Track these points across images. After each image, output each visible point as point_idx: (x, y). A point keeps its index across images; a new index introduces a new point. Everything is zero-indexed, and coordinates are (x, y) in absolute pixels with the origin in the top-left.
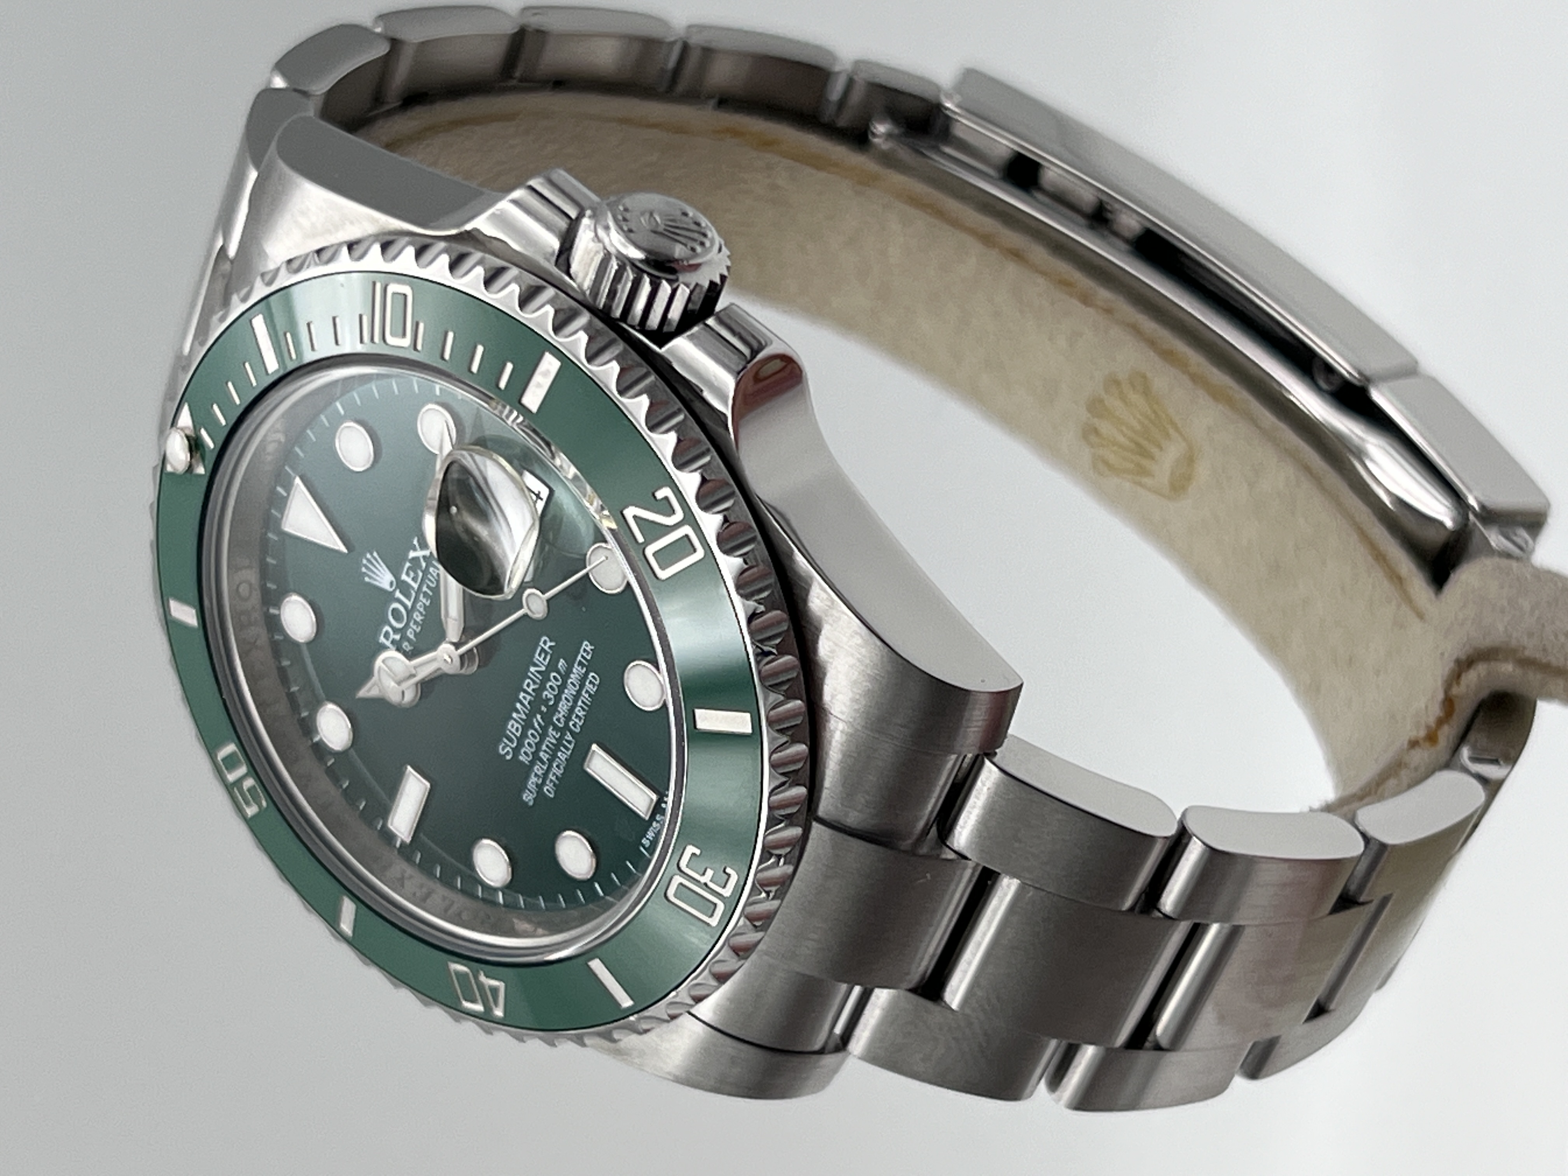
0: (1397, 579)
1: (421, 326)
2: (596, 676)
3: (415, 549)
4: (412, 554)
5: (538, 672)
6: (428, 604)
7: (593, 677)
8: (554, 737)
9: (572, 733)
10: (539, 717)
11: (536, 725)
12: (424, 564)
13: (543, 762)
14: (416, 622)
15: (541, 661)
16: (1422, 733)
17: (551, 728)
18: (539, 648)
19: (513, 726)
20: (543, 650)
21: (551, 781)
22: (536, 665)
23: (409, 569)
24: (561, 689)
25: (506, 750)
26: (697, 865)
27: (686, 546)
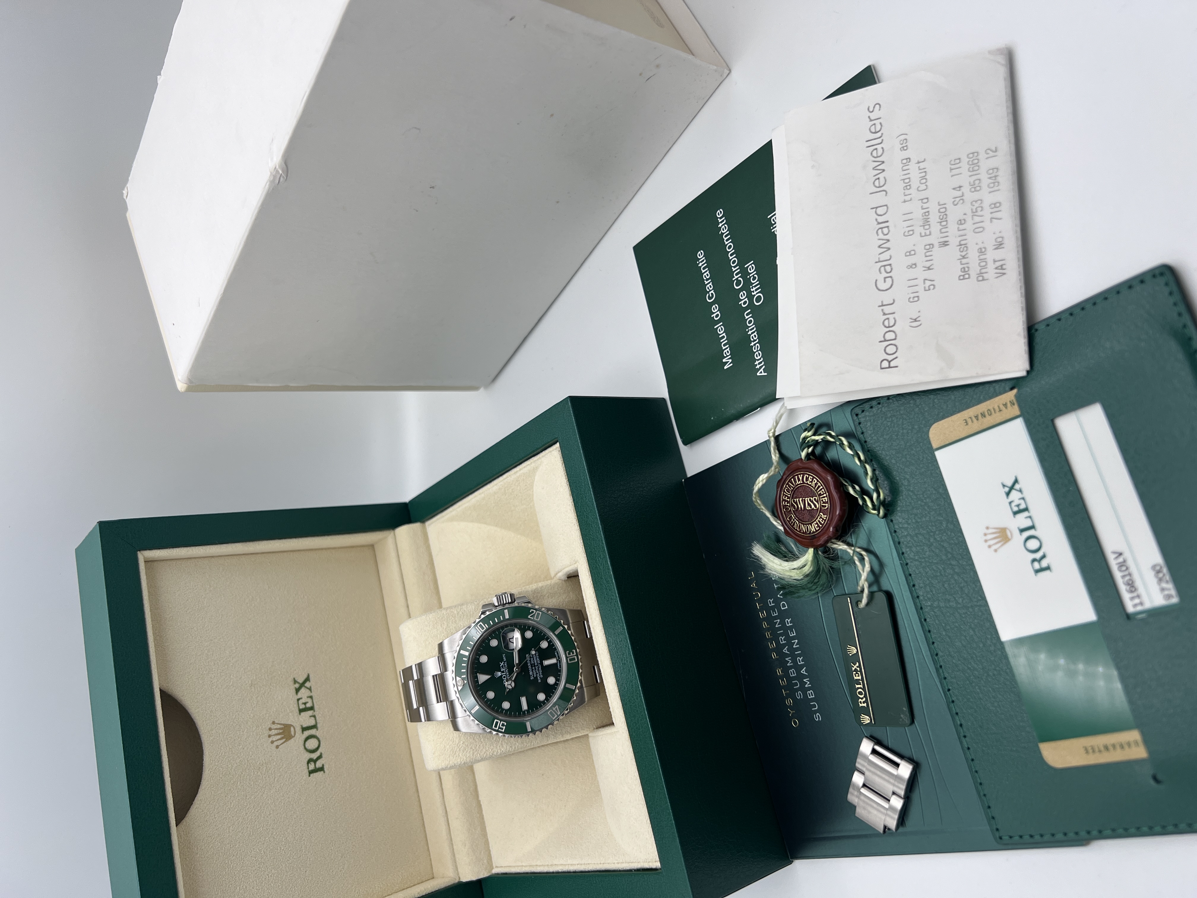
2: (537, 651)
3: (501, 664)
8: (537, 667)
9: (539, 664)
10: (533, 667)
12: (504, 664)
13: (538, 672)
14: (508, 675)
21: (541, 674)
23: (502, 668)
24: (534, 660)
25: (532, 678)
26: (569, 654)
27: (538, 614)
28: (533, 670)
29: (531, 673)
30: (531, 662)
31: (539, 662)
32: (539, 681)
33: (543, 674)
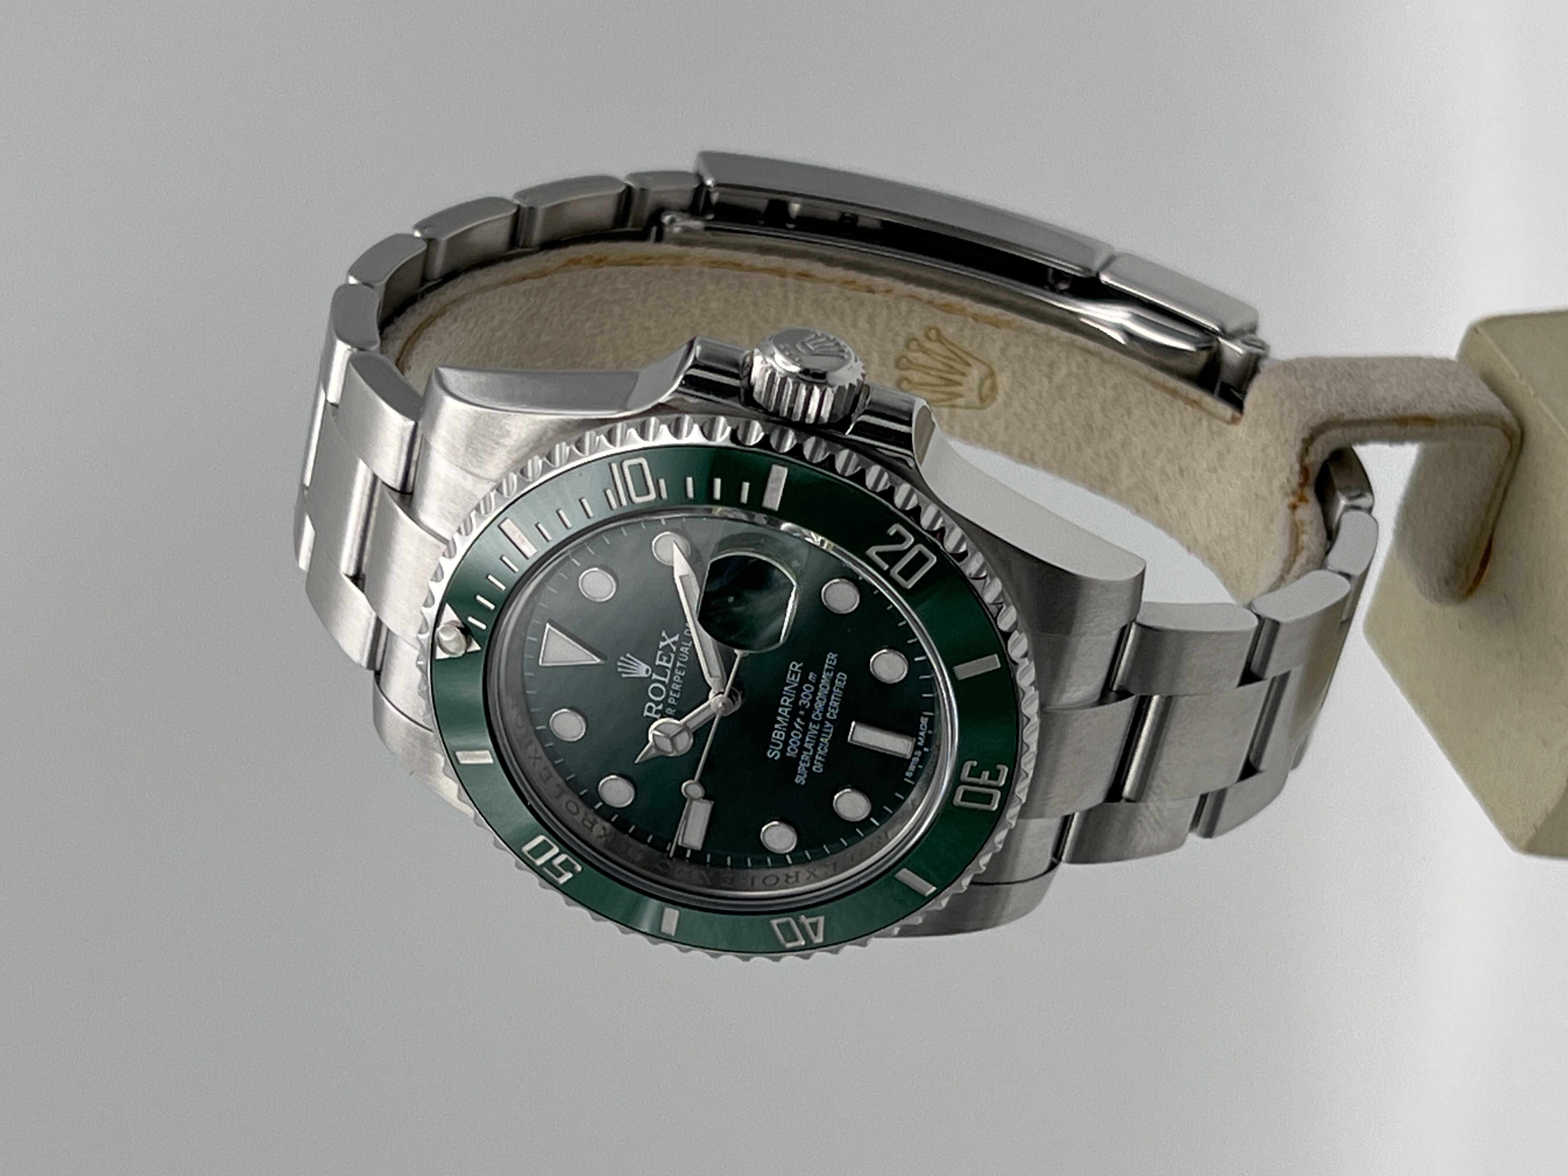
0: (1194, 403)
1: (662, 482)
2: (844, 674)
3: (664, 640)
4: (662, 644)
5: (792, 689)
6: (683, 674)
7: (841, 676)
8: (815, 729)
9: (831, 721)
10: (798, 720)
11: (797, 726)
12: (674, 648)
13: (809, 751)
14: (675, 691)
15: (793, 680)
16: (1292, 499)
17: (811, 724)
18: (790, 672)
19: (776, 735)
20: (793, 672)
21: (818, 761)
22: (788, 685)
23: (661, 656)
24: (815, 694)
25: (774, 754)
26: (975, 773)
27: (921, 559)
28: (790, 728)
29: (778, 735)
30: (798, 698)
31: (833, 713)
32: (800, 780)
33: (828, 761)
